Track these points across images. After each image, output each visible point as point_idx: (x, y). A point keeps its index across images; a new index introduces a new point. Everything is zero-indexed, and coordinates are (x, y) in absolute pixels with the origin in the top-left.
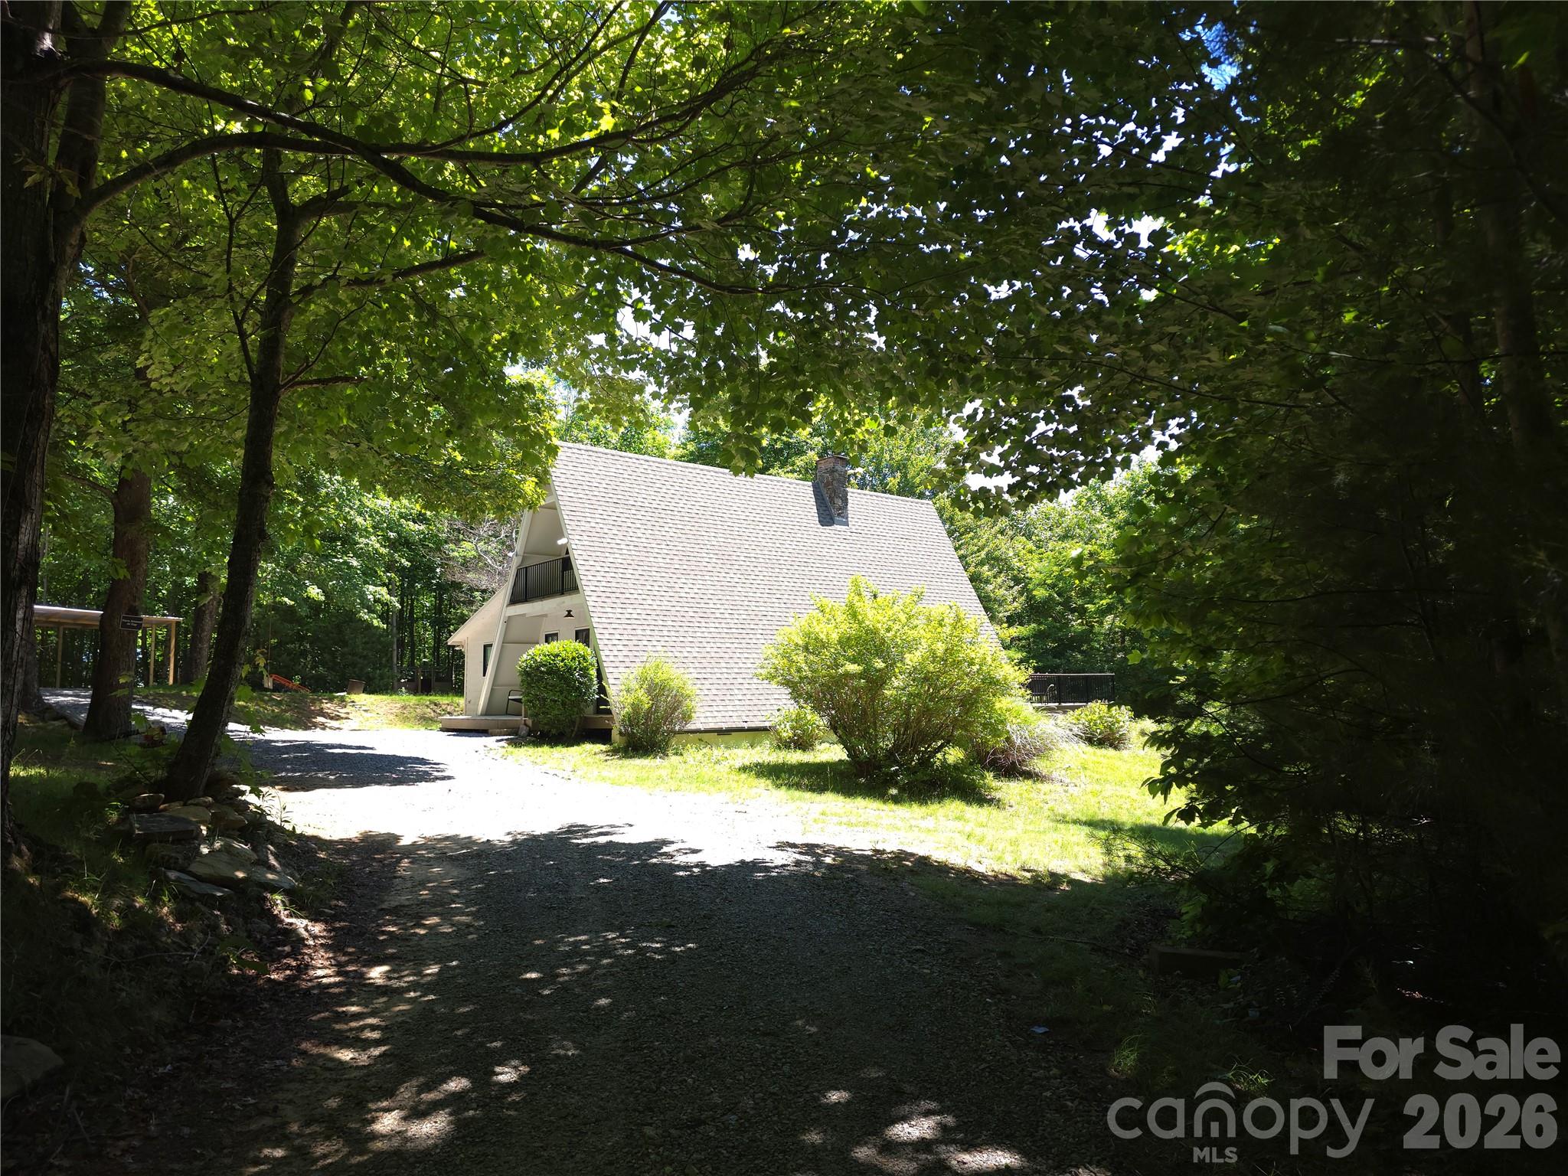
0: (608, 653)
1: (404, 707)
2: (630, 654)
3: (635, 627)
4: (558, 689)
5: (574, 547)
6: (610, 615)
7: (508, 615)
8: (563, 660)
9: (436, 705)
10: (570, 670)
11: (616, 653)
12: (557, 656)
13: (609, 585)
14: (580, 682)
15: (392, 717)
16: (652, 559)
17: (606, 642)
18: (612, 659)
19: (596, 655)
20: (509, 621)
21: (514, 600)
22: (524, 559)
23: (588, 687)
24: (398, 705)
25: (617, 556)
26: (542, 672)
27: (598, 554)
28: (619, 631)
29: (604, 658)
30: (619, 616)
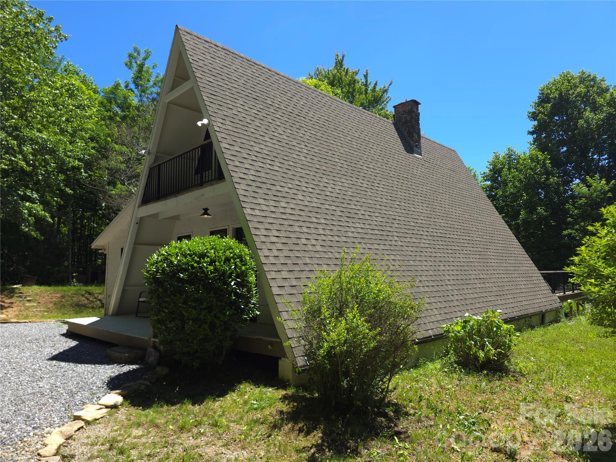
0: (267, 253)
1: (63, 297)
2: (291, 254)
3: (291, 223)
4: (205, 305)
5: (216, 128)
6: (264, 208)
7: (140, 215)
8: (212, 262)
9: (90, 294)
10: (223, 277)
11: (276, 253)
12: (203, 256)
13: (258, 174)
14: (236, 294)
15: (50, 305)
16: (295, 156)
17: (263, 239)
18: (272, 260)
19: (255, 256)
20: (140, 222)
21: (146, 200)
22: (157, 158)
23: (247, 300)
24: (58, 295)
25: (263, 147)
26: (180, 280)
27: (244, 141)
28: (275, 227)
29: (263, 260)
30: (273, 209)
